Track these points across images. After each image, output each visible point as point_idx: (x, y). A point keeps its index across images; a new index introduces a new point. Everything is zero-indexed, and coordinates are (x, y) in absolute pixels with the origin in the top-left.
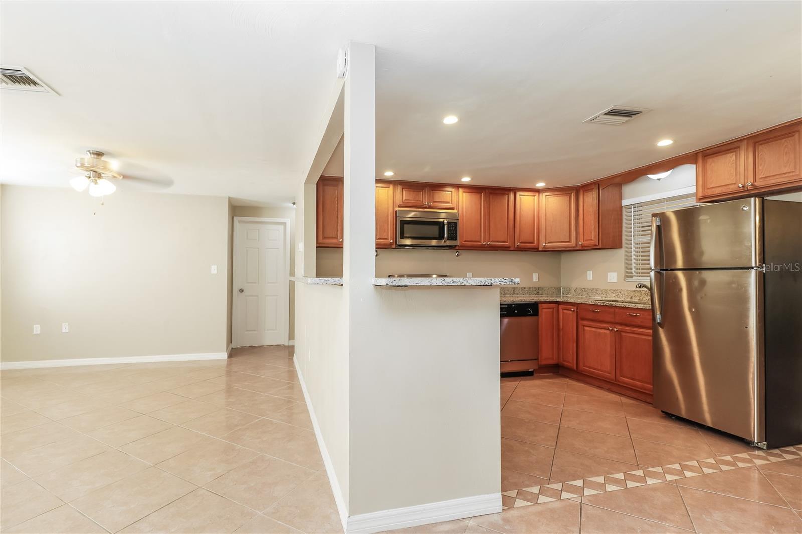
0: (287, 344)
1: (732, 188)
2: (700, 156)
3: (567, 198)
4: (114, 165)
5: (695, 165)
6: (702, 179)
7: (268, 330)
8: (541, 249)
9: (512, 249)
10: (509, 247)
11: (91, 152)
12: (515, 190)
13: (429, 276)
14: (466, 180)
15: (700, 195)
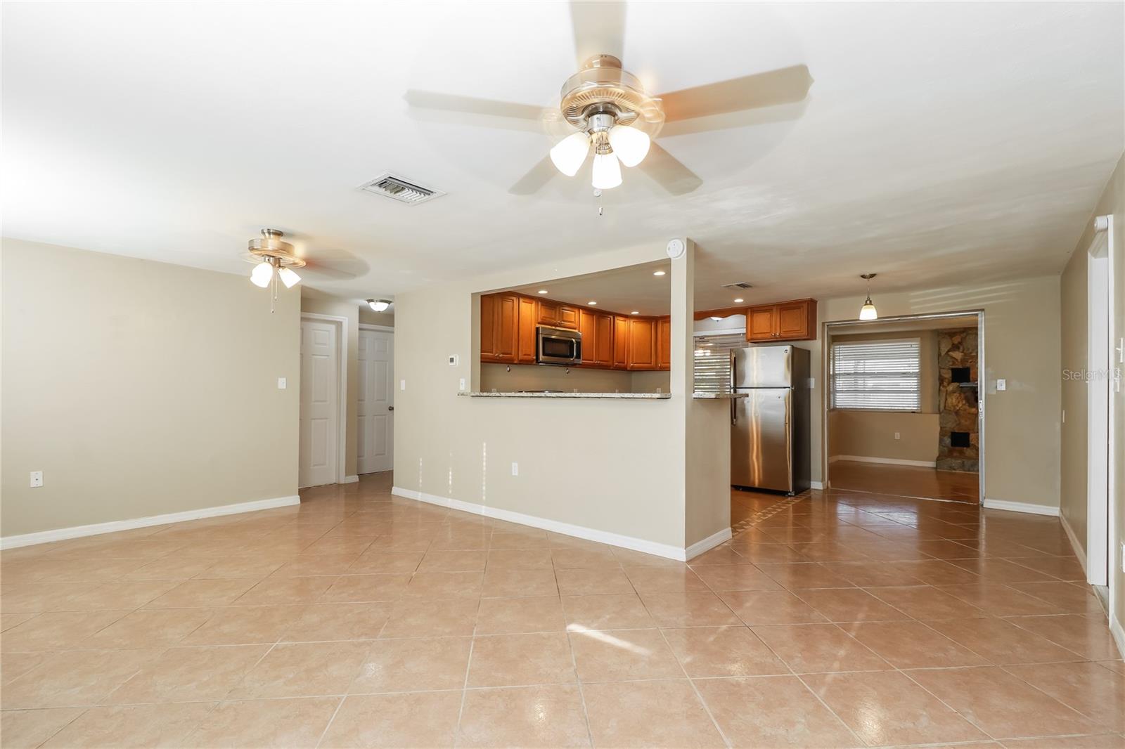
0: (342, 482)
1: (767, 336)
2: (749, 310)
3: (649, 326)
4: (300, 251)
5: (745, 317)
6: (750, 325)
7: (314, 465)
8: (628, 369)
9: (612, 368)
10: (610, 366)
11: (271, 231)
12: (615, 315)
13: (543, 392)
14: (592, 303)
15: (749, 337)
